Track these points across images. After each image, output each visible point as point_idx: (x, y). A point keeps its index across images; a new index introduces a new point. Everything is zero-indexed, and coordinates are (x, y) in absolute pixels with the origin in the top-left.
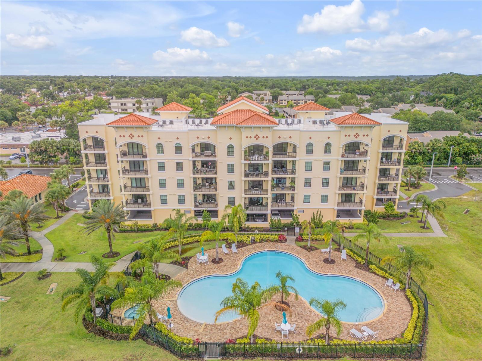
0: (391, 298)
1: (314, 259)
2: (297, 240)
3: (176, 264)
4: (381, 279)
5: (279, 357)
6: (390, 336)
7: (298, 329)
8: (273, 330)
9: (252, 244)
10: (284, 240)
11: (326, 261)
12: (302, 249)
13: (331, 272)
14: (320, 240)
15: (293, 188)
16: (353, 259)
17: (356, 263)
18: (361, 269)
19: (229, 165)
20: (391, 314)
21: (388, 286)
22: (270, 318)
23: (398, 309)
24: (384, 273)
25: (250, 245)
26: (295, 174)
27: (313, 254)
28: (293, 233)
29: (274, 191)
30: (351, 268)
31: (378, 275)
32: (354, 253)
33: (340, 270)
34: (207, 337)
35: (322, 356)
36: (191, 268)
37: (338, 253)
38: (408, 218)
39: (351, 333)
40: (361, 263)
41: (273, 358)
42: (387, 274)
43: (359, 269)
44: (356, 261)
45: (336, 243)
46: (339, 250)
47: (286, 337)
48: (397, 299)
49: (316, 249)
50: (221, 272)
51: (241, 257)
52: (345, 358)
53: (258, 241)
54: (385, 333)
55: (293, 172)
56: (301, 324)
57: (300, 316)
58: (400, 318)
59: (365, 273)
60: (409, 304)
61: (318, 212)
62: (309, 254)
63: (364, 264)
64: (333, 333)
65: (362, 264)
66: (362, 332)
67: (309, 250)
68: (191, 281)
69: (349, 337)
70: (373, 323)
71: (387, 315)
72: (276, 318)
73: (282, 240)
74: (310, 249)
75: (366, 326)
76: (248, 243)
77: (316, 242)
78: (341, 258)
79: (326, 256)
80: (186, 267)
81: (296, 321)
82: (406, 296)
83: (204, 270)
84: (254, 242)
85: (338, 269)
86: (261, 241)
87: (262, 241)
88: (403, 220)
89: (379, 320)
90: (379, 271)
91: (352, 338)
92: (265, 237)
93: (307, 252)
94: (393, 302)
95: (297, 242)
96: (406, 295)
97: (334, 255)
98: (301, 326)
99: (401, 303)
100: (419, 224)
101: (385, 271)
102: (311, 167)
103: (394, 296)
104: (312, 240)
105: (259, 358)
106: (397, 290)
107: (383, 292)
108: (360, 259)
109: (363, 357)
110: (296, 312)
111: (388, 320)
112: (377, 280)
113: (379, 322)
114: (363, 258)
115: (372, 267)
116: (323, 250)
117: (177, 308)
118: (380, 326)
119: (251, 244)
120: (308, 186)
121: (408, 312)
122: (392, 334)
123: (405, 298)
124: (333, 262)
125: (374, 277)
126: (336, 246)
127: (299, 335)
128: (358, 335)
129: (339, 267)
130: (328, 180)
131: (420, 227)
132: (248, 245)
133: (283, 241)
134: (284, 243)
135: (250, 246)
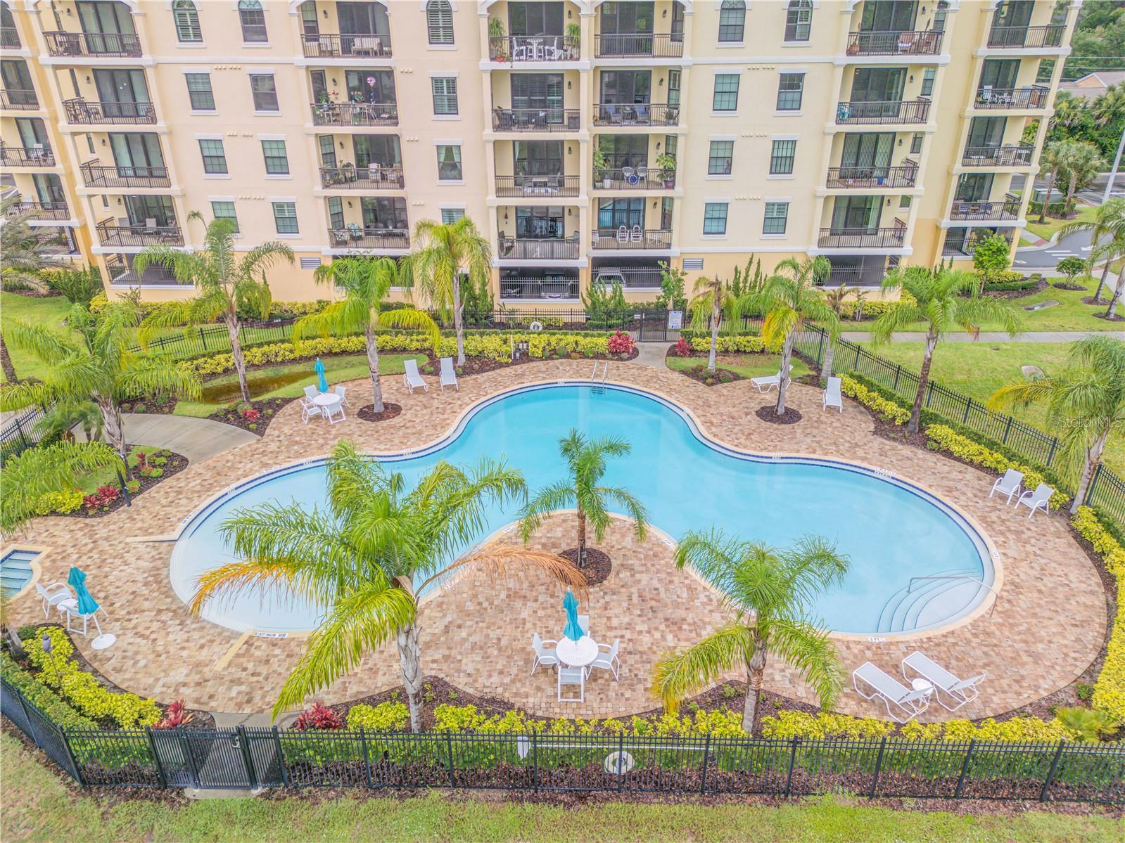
0: (1019, 540)
1: (722, 409)
2: (672, 353)
3: (227, 421)
4: (971, 473)
5: (526, 786)
6: (1028, 696)
7: (631, 660)
8: (527, 661)
9: (515, 362)
10: (627, 350)
11: (767, 414)
12: (685, 378)
13: (781, 450)
14: (752, 352)
15: (668, 177)
16: (866, 407)
17: (878, 421)
18: (894, 439)
19: (437, 82)
20: (1023, 602)
21: (1003, 498)
22: (524, 614)
23: (1050, 582)
24: (986, 451)
25: (507, 365)
26: (676, 124)
27: (725, 392)
28: (660, 334)
29: (603, 188)
30: (858, 437)
31: (959, 459)
32: (871, 387)
33: (818, 442)
34: (235, 690)
35: (723, 785)
36: (276, 433)
37: (810, 390)
38: (1047, 292)
39: (858, 679)
40: (894, 419)
41: (499, 794)
42: (997, 456)
43: (889, 438)
44: (876, 414)
45: (808, 360)
46: (816, 381)
47: (577, 695)
48: (1041, 544)
49: (737, 377)
50: (382, 447)
51: (467, 400)
52: (829, 797)
53: (539, 353)
54: (1004, 682)
55: (671, 118)
56: (646, 639)
57: (649, 605)
58: (1062, 618)
59: (910, 454)
60: (1089, 563)
61: (751, 262)
62: (710, 394)
63: (905, 424)
64: (777, 677)
65: (898, 422)
66: (907, 677)
67: (709, 380)
68: (258, 475)
69: (847, 695)
70: (951, 640)
71: (1007, 606)
72: (549, 611)
73: (620, 352)
74: (712, 377)
75: (921, 648)
76: (505, 360)
77: (738, 359)
78: (820, 406)
79: (769, 399)
80: (260, 432)
81: (629, 626)
82: (1078, 536)
83: (321, 441)
84: (524, 357)
85: (809, 440)
86: (547, 354)
87: (552, 354)
88: (1034, 297)
89: (974, 625)
90: (964, 446)
91: (861, 701)
92: (562, 343)
93: (701, 386)
94: (1027, 554)
95: (672, 359)
96: (1073, 530)
97: (796, 396)
98: (644, 648)
99: (1059, 558)
100: (1090, 306)
101: (986, 445)
102: (732, 98)
103: (1029, 533)
104: (726, 352)
105: (435, 794)
106: (1037, 512)
107: (983, 519)
108: (891, 408)
109: (914, 795)
110: (634, 590)
111: (1012, 625)
112: (955, 475)
113: (976, 636)
114: (902, 404)
115: (938, 431)
116: (759, 381)
117: (164, 572)
118: (978, 653)
119: (513, 364)
120: (720, 170)
121: (1092, 593)
122: (1036, 688)
123: (1073, 541)
124: (791, 416)
125: (943, 465)
126: (806, 371)
127: (631, 687)
128: (890, 688)
129: (815, 432)
130: (793, 149)
131: (1094, 315)
132: (501, 366)
133: (625, 355)
134: (628, 363)
135: (508, 370)
